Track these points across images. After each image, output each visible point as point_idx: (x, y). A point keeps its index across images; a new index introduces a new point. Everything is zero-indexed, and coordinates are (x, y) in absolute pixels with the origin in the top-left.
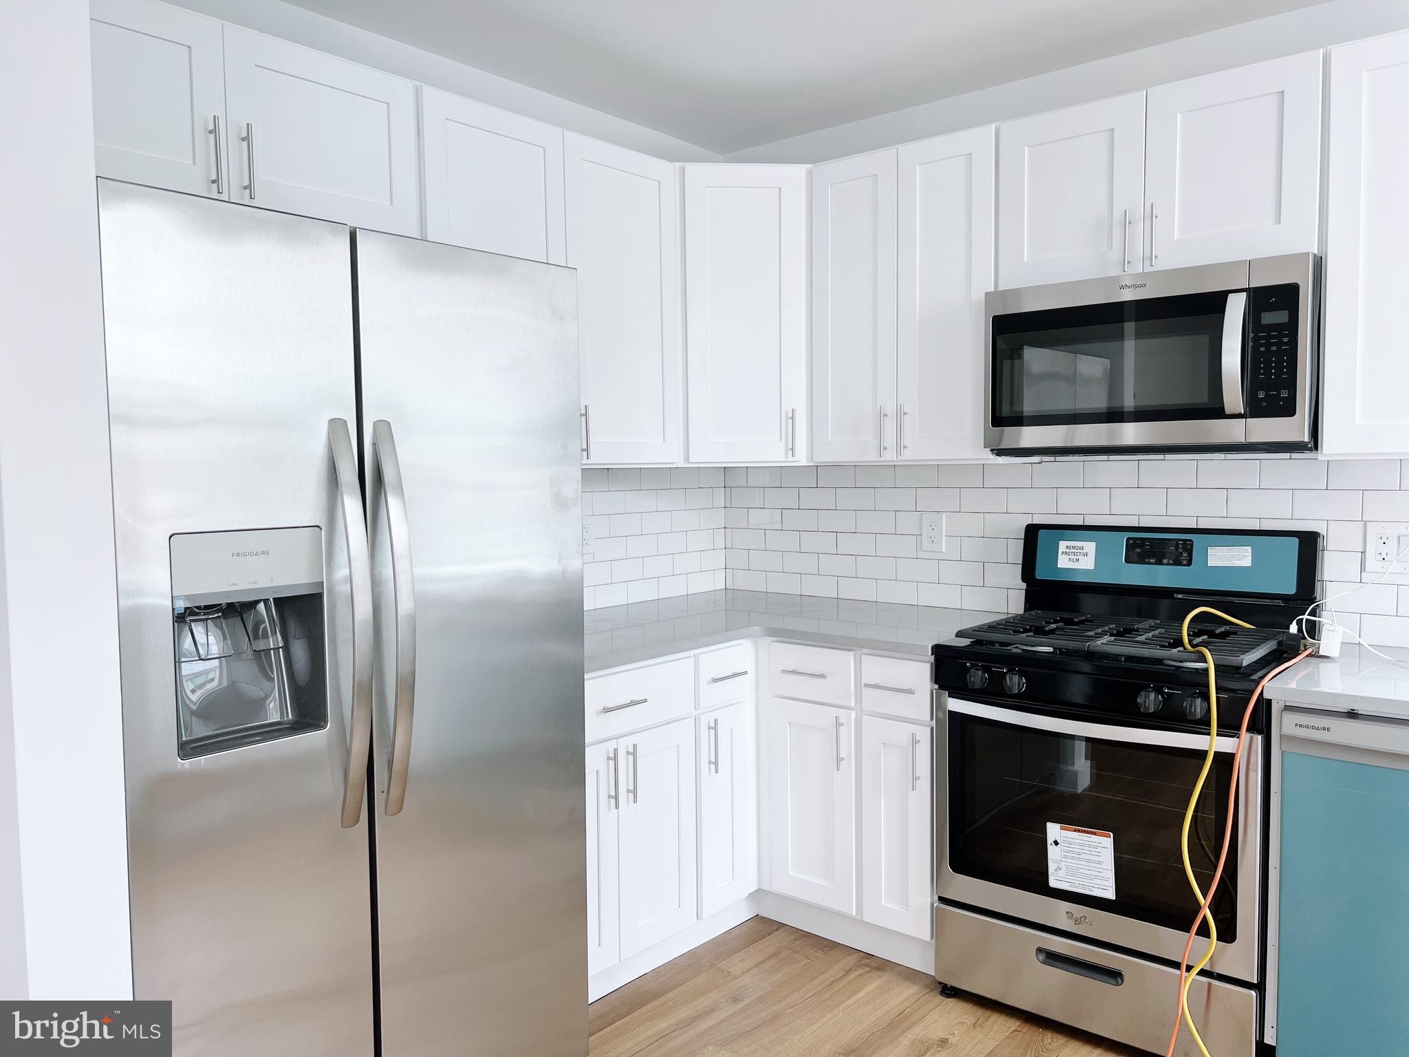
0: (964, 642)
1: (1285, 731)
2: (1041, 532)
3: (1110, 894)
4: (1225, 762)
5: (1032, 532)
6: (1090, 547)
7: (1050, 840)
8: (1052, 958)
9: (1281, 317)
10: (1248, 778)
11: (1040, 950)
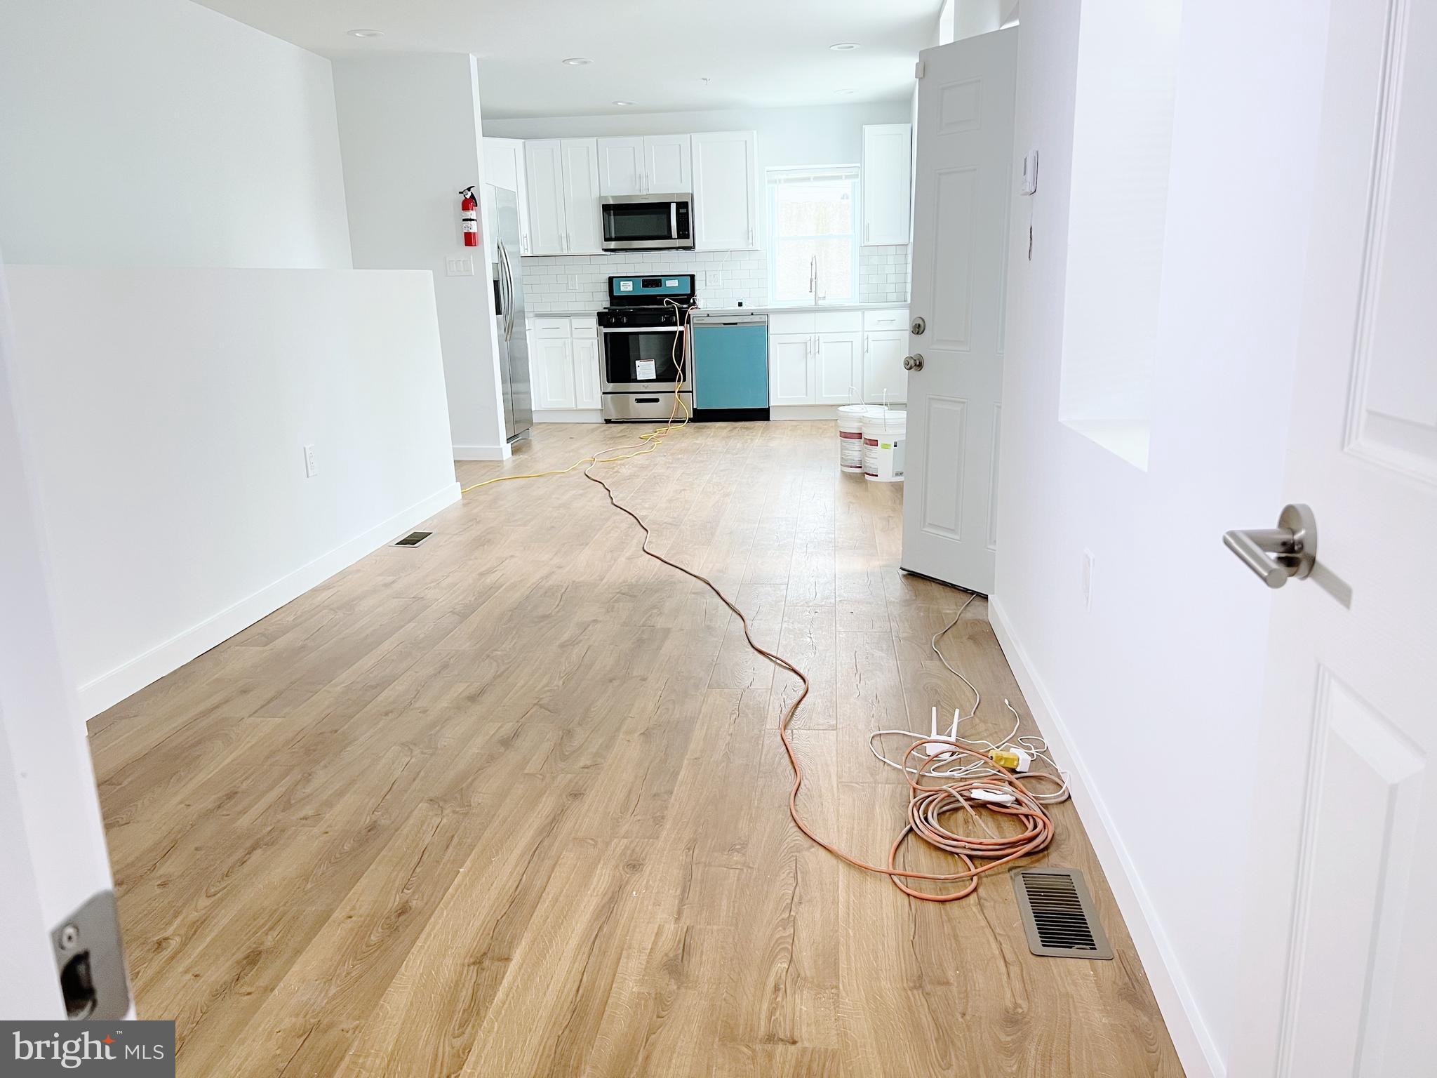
0: (607, 310)
1: (695, 322)
2: (614, 279)
3: (655, 377)
4: (681, 333)
5: (611, 279)
6: (631, 283)
7: (637, 366)
8: (639, 401)
9: (684, 211)
10: (687, 338)
11: (636, 399)
